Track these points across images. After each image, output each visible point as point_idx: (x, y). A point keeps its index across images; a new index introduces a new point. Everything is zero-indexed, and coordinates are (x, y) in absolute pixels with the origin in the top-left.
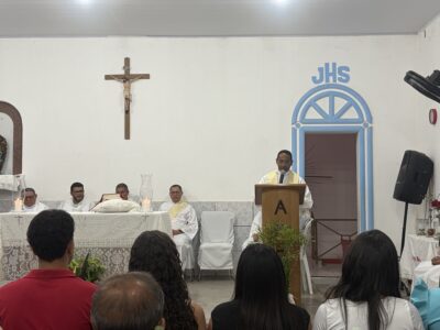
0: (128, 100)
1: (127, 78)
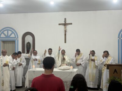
0: (65, 31)
1: (65, 24)
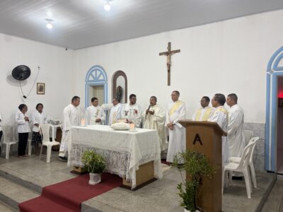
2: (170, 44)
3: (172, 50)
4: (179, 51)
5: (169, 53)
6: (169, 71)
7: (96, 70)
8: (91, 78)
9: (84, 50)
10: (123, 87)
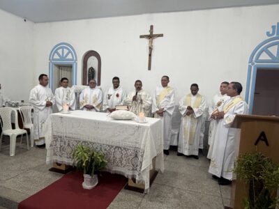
0: (151, 49)
2: (152, 27)
3: (154, 33)
4: (162, 35)
5: (151, 37)
6: (150, 55)
7: (63, 48)
8: (56, 57)
9: (47, 24)
10: (96, 68)
